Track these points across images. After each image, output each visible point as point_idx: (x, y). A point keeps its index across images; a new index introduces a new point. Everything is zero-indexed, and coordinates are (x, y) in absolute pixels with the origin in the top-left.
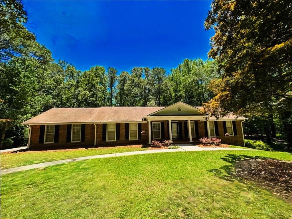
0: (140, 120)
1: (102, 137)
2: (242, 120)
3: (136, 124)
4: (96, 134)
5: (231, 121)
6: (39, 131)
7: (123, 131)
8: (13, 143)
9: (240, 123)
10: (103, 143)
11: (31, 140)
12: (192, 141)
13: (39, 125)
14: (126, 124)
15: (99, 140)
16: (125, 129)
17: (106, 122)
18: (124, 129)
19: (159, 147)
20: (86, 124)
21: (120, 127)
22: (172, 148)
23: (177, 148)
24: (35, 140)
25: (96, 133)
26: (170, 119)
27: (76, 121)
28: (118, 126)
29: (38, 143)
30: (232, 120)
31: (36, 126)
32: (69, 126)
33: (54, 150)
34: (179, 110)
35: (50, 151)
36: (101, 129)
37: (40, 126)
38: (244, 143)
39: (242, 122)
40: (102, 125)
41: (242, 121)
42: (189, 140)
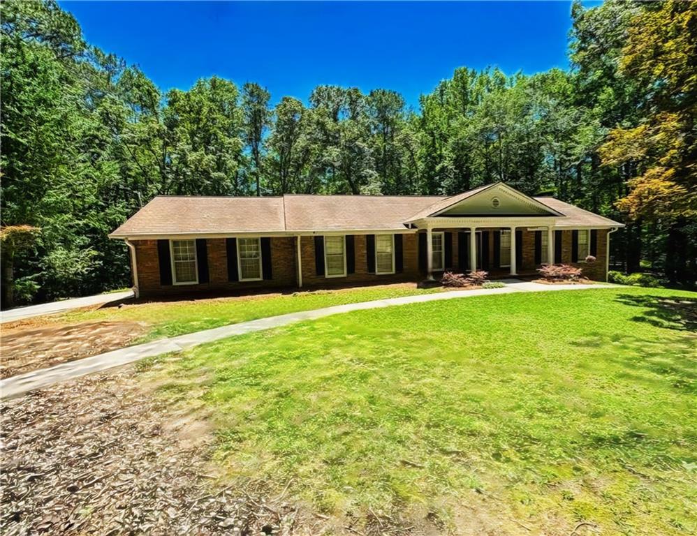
0: (398, 227)
1: (314, 269)
2: (609, 228)
3: (388, 238)
4: (302, 261)
5: (587, 231)
6: (157, 254)
7: (361, 251)
8: (38, 289)
9: (606, 235)
10: (319, 280)
11: (139, 278)
12: (517, 273)
13: (154, 240)
14: (368, 236)
15: (310, 274)
16: (366, 247)
17: (322, 232)
18: (362, 247)
19: (460, 285)
20: (272, 238)
21: (355, 244)
22: (493, 288)
23: (502, 287)
24: (150, 278)
25: (302, 258)
26: (473, 224)
27: (248, 229)
28: (350, 240)
29: (159, 283)
30: (590, 229)
31: (145, 242)
32: (230, 243)
33: (212, 298)
34: (496, 202)
35: (204, 301)
36: (311, 249)
37: (156, 243)
38: (607, 276)
39: (610, 234)
40: (313, 239)
41: (610, 230)
42: (510, 272)
